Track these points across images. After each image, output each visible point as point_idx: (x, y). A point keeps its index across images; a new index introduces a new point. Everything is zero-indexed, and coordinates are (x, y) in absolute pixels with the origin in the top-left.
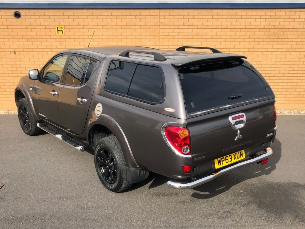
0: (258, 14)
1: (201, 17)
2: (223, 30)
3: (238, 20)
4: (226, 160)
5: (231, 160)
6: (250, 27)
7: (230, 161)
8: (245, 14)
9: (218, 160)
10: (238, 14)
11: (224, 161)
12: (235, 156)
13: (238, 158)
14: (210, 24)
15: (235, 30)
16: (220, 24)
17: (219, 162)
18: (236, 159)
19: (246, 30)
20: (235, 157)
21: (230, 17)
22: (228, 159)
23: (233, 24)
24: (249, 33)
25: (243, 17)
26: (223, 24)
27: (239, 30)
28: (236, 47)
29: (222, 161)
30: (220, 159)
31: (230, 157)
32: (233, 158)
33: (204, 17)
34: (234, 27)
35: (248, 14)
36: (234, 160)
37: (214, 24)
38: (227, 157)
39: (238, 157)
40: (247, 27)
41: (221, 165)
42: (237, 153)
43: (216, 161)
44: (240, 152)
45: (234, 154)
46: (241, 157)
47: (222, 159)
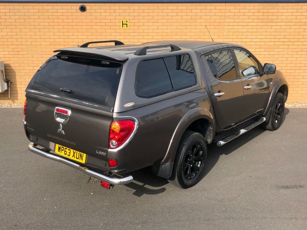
4: (65, 151)
5: (69, 154)
7: (68, 155)
11: (63, 150)
12: (74, 153)
17: (59, 148)
18: (75, 158)
20: (74, 155)
22: (66, 152)
29: (62, 150)
31: (69, 151)
32: (72, 154)
36: (73, 157)
38: (67, 149)
39: (77, 157)
41: (60, 152)
42: (77, 152)
43: (57, 146)
44: (81, 154)
45: (73, 151)
46: (80, 159)
47: (62, 147)
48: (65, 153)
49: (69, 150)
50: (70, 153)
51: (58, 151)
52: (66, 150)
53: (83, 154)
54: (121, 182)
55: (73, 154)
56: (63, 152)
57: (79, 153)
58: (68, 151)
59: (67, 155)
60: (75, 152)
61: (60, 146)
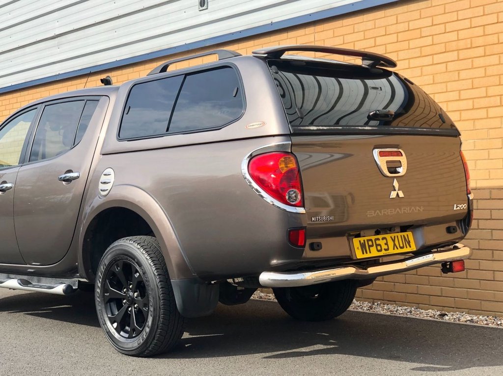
4: (377, 245)
5: (386, 247)
7: (386, 250)
9: (360, 241)
11: (372, 246)
12: (394, 241)
13: (401, 248)
17: (363, 246)
18: (398, 249)
20: (395, 245)
22: (380, 245)
29: (369, 246)
30: (364, 241)
32: (391, 244)
36: (394, 249)
38: (378, 239)
39: (401, 246)
41: (367, 253)
42: (397, 236)
43: (356, 242)
44: (404, 236)
45: (391, 237)
46: (407, 247)
47: (368, 241)
48: (379, 248)
49: (383, 239)
50: (386, 244)
51: (363, 253)
52: (378, 242)
53: (407, 235)
56: (373, 249)
57: (401, 236)
58: (382, 242)
60: (395, 237)
61: (362, 242)
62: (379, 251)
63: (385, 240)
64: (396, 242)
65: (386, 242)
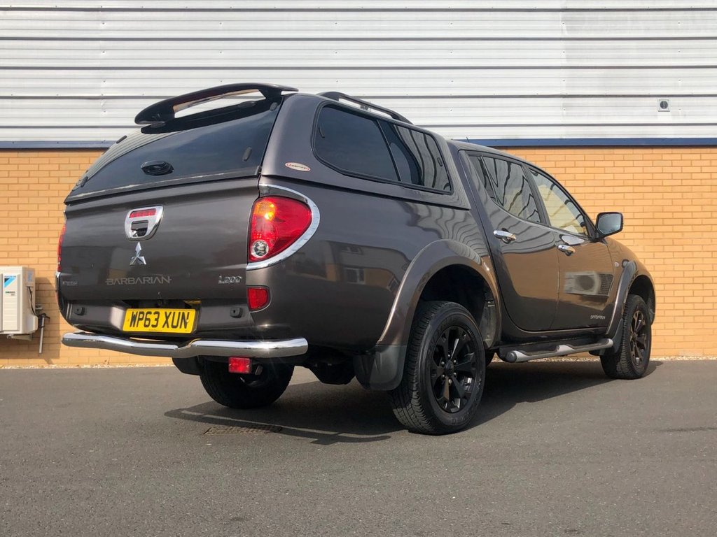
0: (704, 157)
1: (591, 164)
2: (637, 189)
3: (666, 170)
4: (146, 320)
5: (155, 323)
6: (692, 182)
7: (153, 326)
8: (678, 157)
10: (665, 157)
11: (142, 319)
13: (173, 327)
14: (611, 176)
15: (661, 189)
16: (630, 176)
17: (133, 318)
18: (168, 327)
19: (685, 189)
20: (167, 322)
21: (650, 163)
22: (149, 320)
23: (657, 176)
24: (690, 195)
25: (675, 163)
26: (637, 176)
27: (669, 189)
28: (667, 222)
29: (140, 319)
31: (156, 316)
32: (162, 319)
33: (598, 164)
34: (659, 183)
35: (685, 157)
36: (163, 327)
37: (617, 176)
38: (150, 313)
39: (175, 324)
40: (685, 183)
41: (134, 325)
42: (174, 312)
44: (184, 313)
45: (165, 312)
46: (181, 327)
47: (141, 313)
48: (147, 323)
49: (155, 313)
50: (157, 320)
51: (131, 326)
52: (149, 316)
53: (188, 313)
54: (276, 348)
55: (165, 320)
56: (141, 323)
57: (179, 312)
58: (153, 317)
59: (150, 327)
60: (170, 313)
61: (135, 313)
62: (145, 326)
63: (157, 315)
64: (169, 320)
65: (156, 317)
